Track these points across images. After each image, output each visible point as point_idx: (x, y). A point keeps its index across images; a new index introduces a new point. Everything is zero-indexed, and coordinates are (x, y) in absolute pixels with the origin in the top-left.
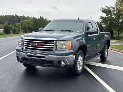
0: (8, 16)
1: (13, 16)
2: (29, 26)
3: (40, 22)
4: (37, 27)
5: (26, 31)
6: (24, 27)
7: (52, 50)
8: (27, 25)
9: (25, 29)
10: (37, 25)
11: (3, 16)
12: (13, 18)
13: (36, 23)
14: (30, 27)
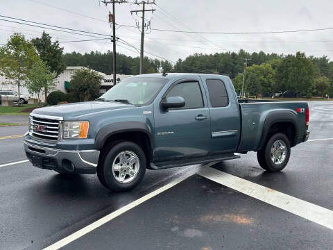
0: (222, 55)
1: (234, 54)
2: (266, 80)
3: (295, 68)
4: (286, 82)
5: (255, 95)
6: (251, 84)
7: (56, 139)
8: (262, 77)
9: (253, 87)
10: (287, 77)
11: (211, 55)
12: (233, 60)
13: (285, 71)
14: (270, 82)
